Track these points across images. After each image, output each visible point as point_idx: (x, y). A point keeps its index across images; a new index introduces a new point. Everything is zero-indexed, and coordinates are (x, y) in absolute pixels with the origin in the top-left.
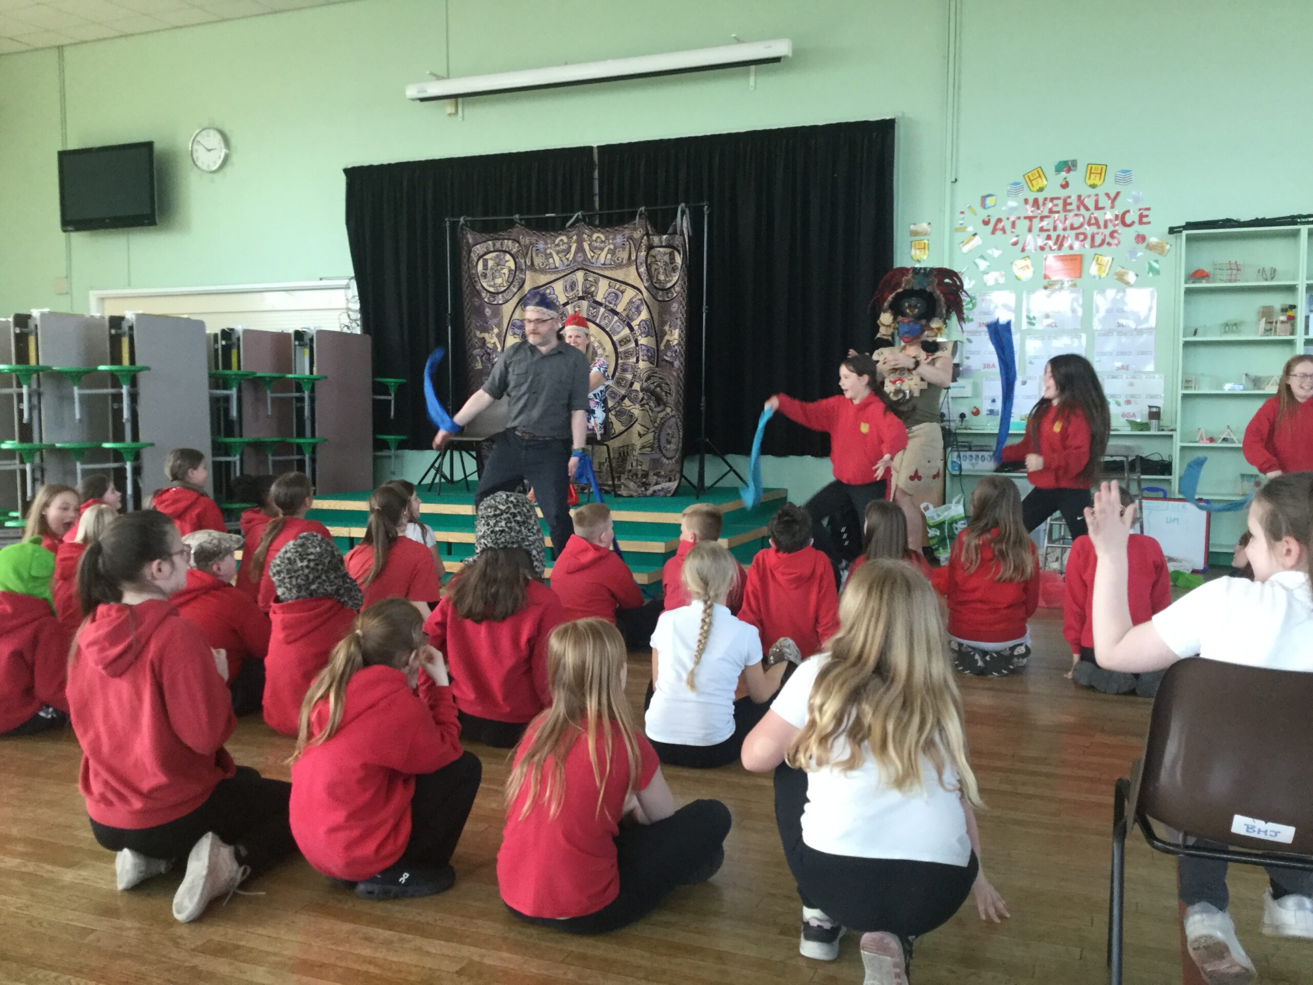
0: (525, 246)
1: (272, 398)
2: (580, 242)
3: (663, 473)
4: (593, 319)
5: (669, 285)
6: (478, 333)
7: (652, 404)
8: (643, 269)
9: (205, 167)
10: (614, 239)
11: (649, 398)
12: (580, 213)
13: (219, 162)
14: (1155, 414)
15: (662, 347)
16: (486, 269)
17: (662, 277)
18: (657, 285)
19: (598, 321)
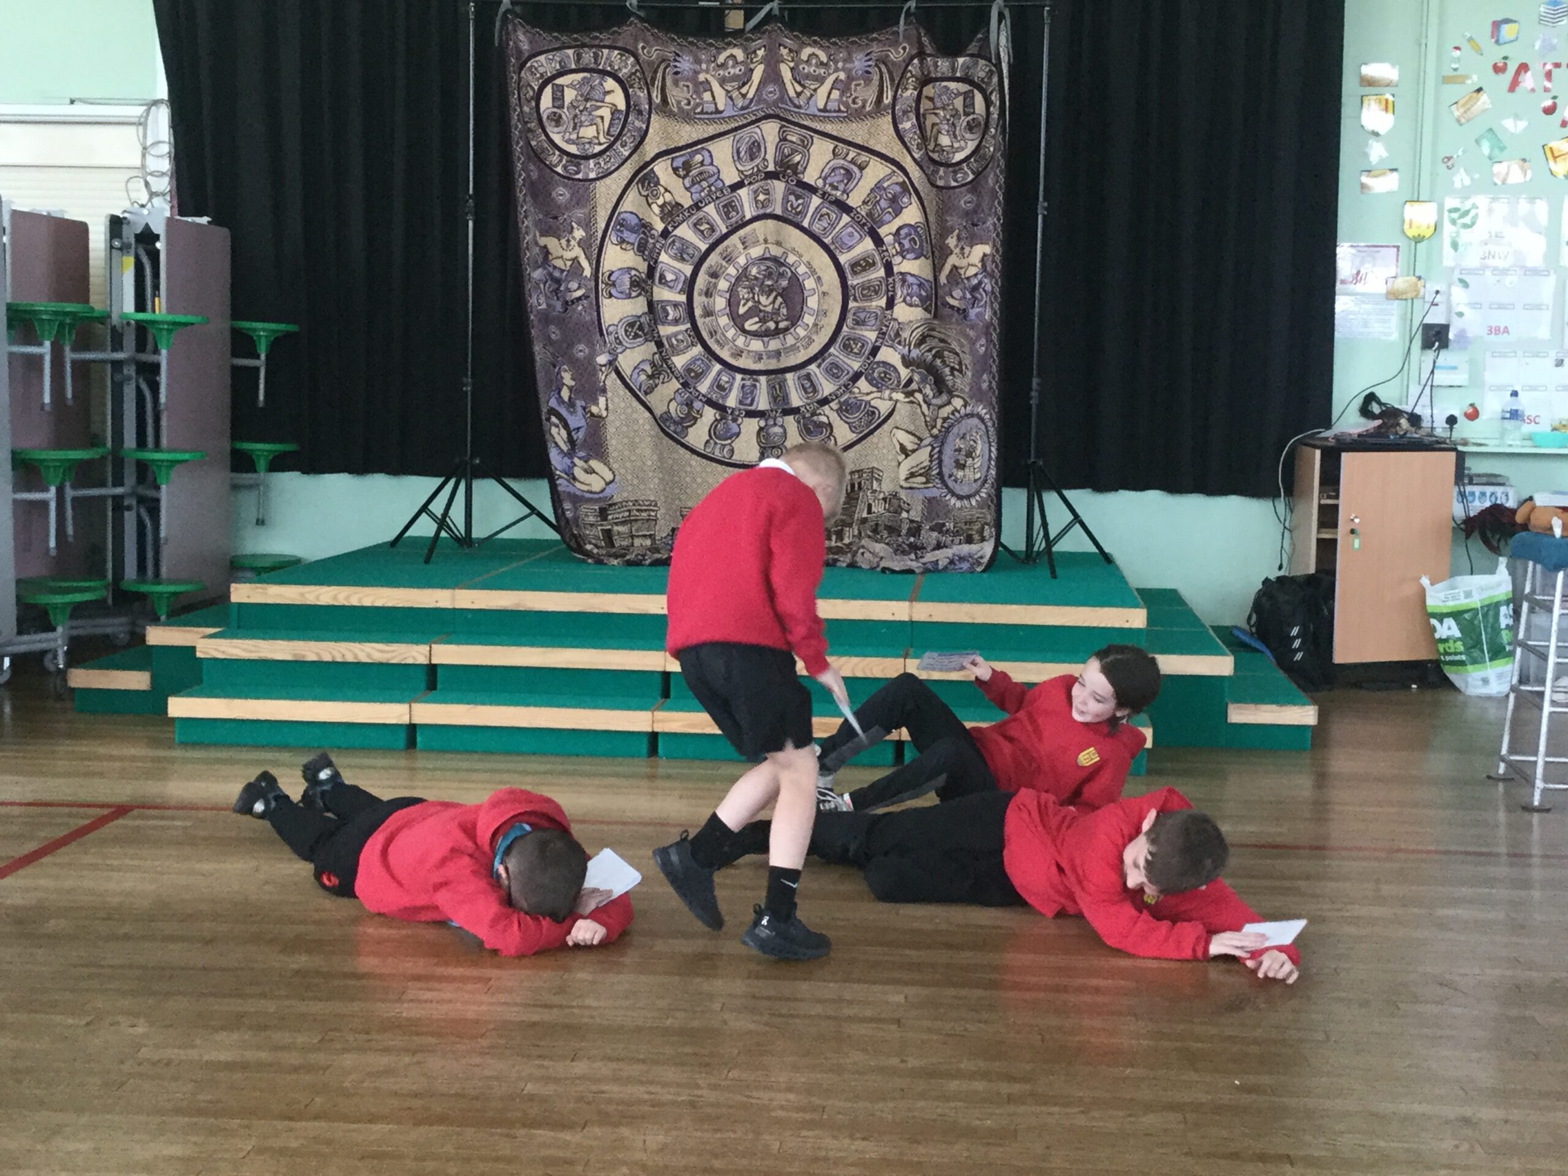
0: (650, 63)
2: (772, 62)
3: (950, 525)
4: (795, 219)
5: (959, 157)
6: (534, 236)
10: (849, 59)
12: (775, 5)
16: (562, 107)
17: (945, 140)
18: (935, 156)
19: (805, 224)
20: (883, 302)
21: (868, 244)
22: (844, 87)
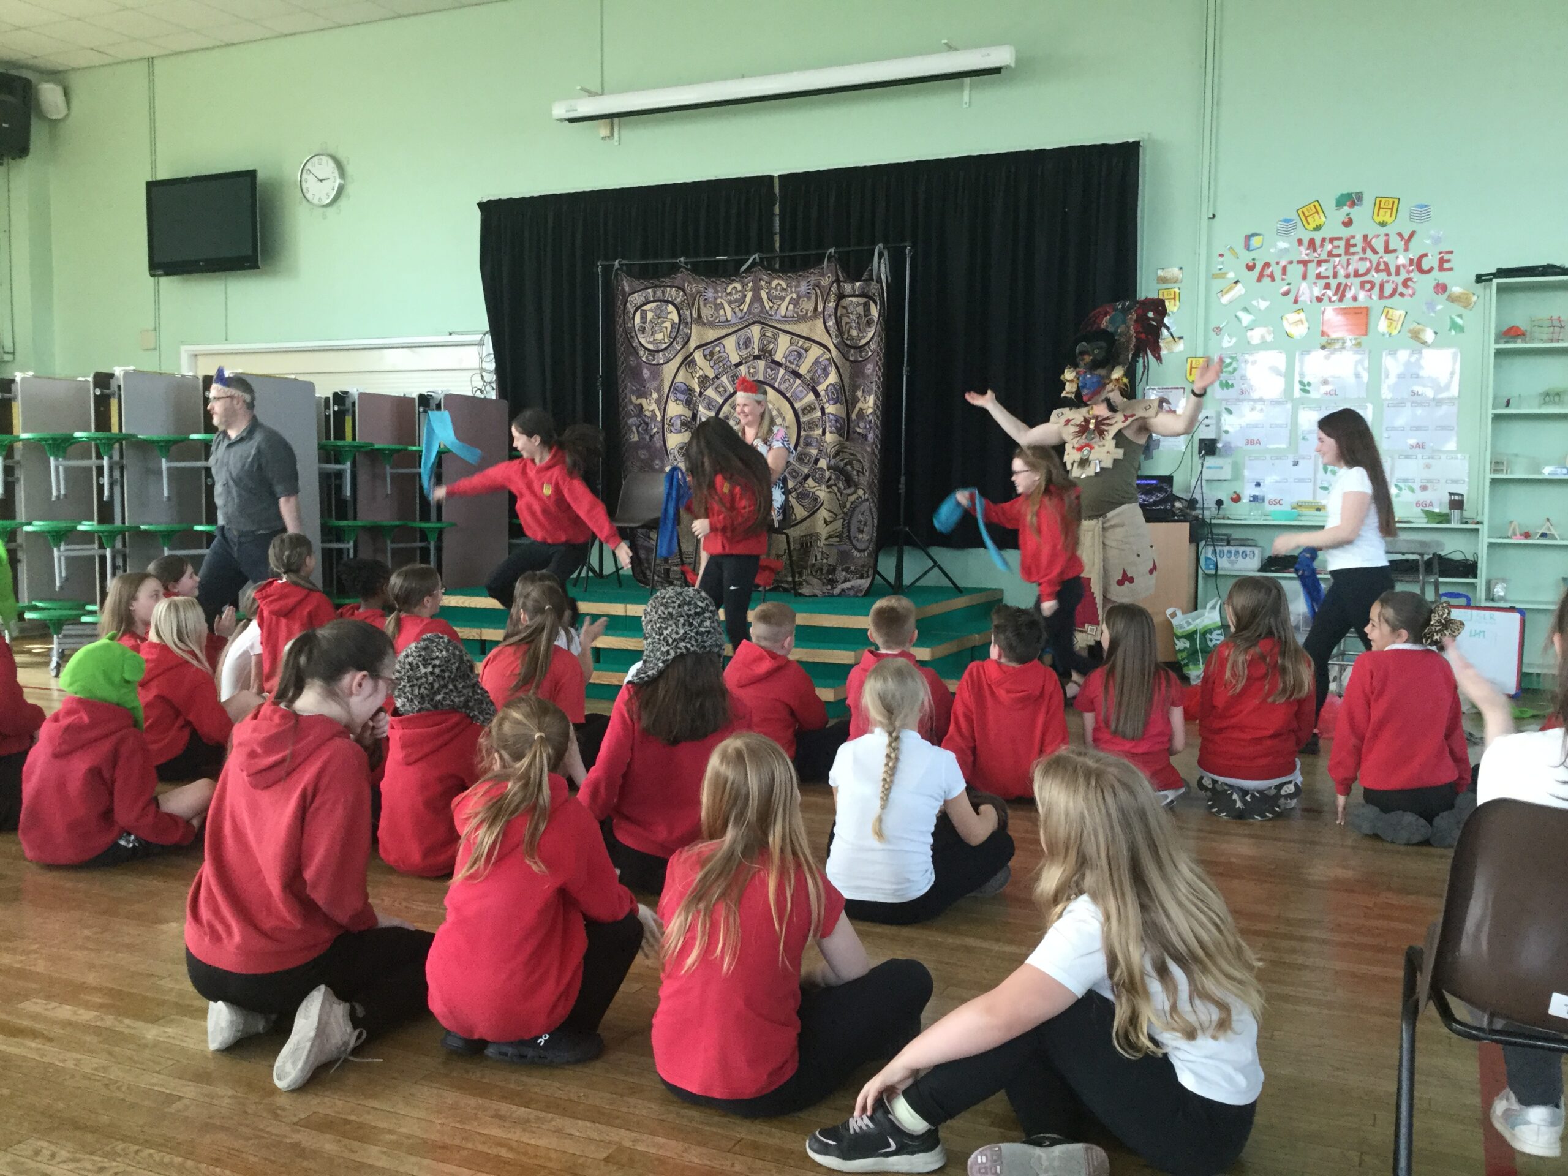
0: (691, 295)
1: (391, 474)
2: (756, 290)
3: (853, 568)
4: (772, 382)
5: (863, 342)
6: (634, 398)
7: (841, 485)
8: (831, 323)
9: (316, 201)
10: (797, 286)
11: (838, 478)
12: (756, 256)
13: (333, 194)
14: (1457, 504)
15: (854, 417)
16: (645, 323)
17: (854, 333)
18: (848, 342)
19: (776, 385)
20: (820, 431)
21: (811, 397)
22: (795, 302)
